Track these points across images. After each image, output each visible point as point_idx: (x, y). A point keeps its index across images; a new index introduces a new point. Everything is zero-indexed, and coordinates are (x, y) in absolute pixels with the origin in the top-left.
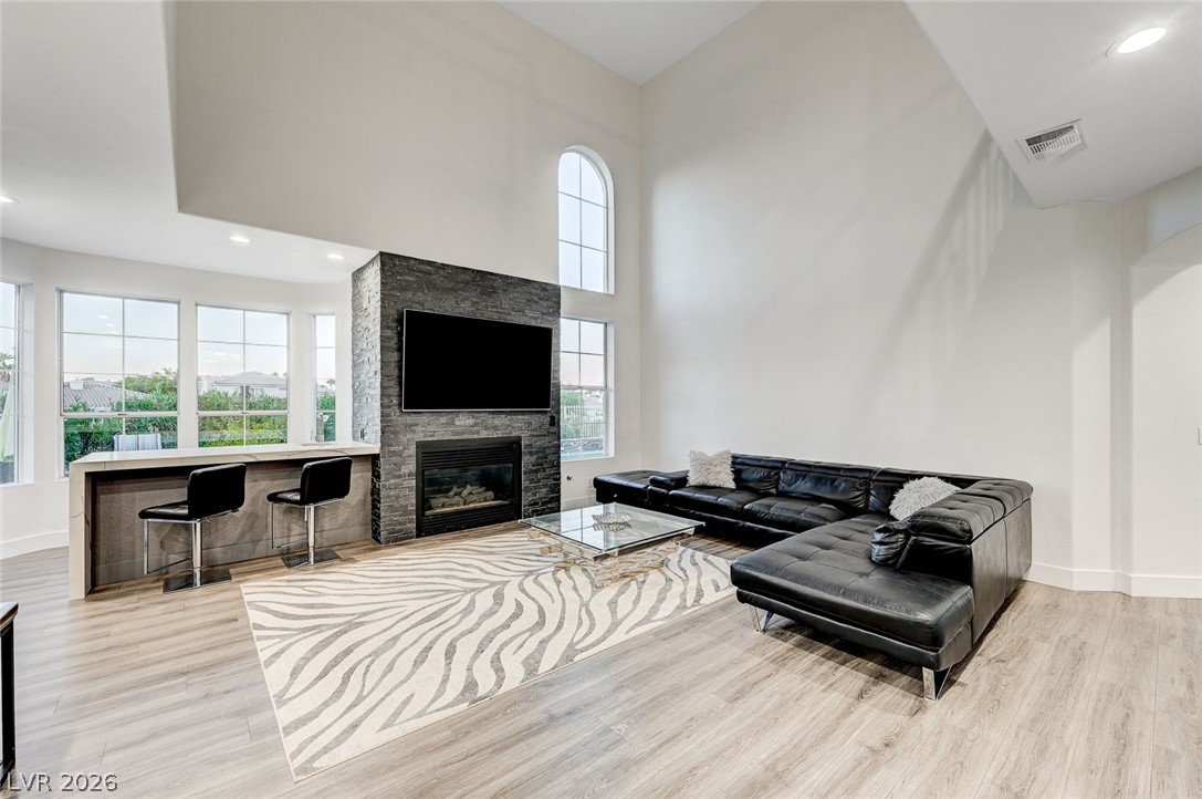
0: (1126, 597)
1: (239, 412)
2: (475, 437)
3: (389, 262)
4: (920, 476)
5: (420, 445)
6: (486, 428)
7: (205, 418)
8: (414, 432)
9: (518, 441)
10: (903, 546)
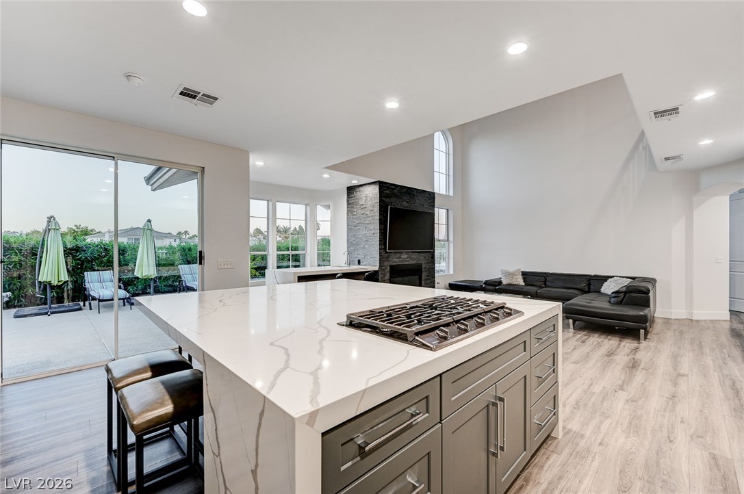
0: (691, 320)
1: (288, 252)
2: (408, 263)
3: (383, 186)
4: (613, 277)
5: (391, 267)
6: (411, 260)
7: (279, 255)
8: (389, 261)
9: (420, 265)
10: (624, 297)
